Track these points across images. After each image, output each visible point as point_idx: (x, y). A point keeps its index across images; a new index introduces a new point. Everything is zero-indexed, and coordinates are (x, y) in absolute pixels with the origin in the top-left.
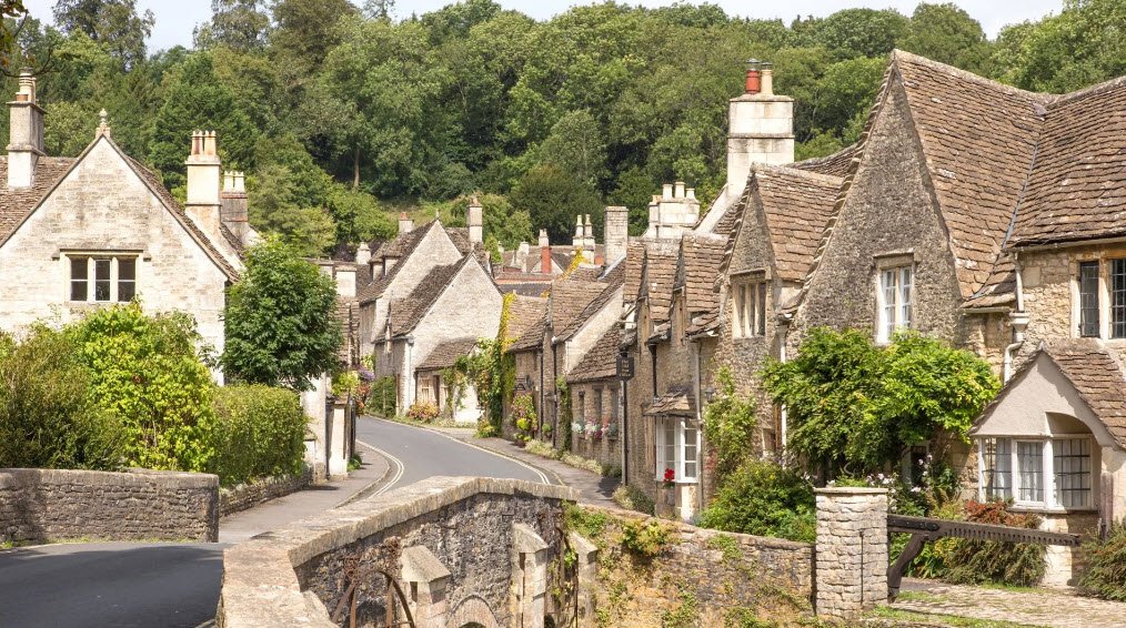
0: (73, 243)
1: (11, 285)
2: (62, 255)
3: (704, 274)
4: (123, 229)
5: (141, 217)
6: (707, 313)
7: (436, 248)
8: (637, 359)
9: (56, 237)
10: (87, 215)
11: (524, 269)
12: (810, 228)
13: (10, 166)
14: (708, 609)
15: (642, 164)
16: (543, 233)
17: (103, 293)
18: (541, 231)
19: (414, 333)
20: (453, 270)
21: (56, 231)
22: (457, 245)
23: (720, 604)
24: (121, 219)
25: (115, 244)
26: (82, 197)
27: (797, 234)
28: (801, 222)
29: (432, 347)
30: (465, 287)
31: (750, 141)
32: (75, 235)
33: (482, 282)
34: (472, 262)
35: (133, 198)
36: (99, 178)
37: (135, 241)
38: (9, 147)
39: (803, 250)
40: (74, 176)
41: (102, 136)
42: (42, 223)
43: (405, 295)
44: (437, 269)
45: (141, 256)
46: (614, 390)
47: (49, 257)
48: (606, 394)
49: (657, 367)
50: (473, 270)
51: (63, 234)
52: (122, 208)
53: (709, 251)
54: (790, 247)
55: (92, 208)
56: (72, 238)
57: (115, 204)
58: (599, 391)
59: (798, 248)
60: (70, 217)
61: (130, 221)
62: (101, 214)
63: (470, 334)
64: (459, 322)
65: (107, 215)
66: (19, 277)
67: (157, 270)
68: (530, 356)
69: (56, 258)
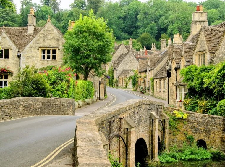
0: (42, 46)
1: (28, 56)
2: (40, 49)
3: (189, 52)
4: (53, 43)
5: (57, 40)
6: (190, 61)
7: (122, 50)
8: (171, 73)
9: (38, 45)
10: (45, 40)
11: (141, 55)
12: (216, 40)
13: (28, 29)
14: (197, 133)
15: (165, 33)
16: (145, 47)
17: (49, 58)
18: (144, 47)
19: (118, 68)
20: (126, 54)
21: (39, 43)
22: (127, 49)
23: (201, 132)
24: (53, 41)
25: (51, 46)
26: (44, 36)
27: (213, 42)
28: (213, 39)
29: (121, 72)
30: (129, 58)
31: (198, 22)
32: (42, 44)
33: (133, 57)
34: (130, 53)
35: (56, 36)
36: (48, 31)
37: (56, 45)
38: (28, 25)
39: (214, 46)
40: (42, 30)
41: (49, 21)
42: (35, 42)
43: (116, 60)
44: (122, 54)
45: (57, 49)
46: (164, 80)
47: (37, 49)
48: (162, 81)
49: (177, 74)
50: (131, 54)
51: (40, 44)
52: (53, 38)
53: (190, 47)
54: (211, 45)
55: (46, 38)
56: (41, 45)
57: (52, 37)
58: (160, 81)
59: (213, 45)
60: (41, 40)
61: (55, 41)
62: (48, 39)
63: (130, 69)
64: (128, 66)
65: (50, 40)
66: (30, 54)
67: (61, 52)
68: (144, 73)
69: (38, 49)
